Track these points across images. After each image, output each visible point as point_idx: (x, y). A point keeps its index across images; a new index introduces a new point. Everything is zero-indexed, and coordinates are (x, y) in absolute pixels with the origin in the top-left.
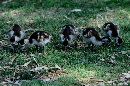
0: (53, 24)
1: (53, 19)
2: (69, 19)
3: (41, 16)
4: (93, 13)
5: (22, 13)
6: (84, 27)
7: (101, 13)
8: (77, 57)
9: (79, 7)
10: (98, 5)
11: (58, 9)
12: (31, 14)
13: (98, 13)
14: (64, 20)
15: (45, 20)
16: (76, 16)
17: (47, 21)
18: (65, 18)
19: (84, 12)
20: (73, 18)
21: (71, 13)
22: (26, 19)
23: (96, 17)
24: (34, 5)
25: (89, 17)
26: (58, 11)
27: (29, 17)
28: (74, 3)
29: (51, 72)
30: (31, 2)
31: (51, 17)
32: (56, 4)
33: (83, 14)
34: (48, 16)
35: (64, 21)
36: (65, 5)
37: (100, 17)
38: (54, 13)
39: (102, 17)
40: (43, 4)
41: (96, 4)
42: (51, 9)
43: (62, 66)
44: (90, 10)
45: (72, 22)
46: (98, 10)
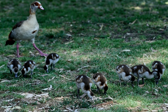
0: (107, 62)
1: (107, 58)
2: (120, 57)
3: (97, 55)
4: (140, 53)
5: (81, 52)
6: (132, 64)
7: (146, 53)
8: (126, 89)
9: (128, 48)
10: (144, 46)
11: (111, 49)
12: (89, 53)
13: (144, 52)
14: (116, 58)
15: (100, 58)
16: (126, 55)
17: (101, 59)
18: (117, 57)
19: (133, 52)
20: (124, 57)
21: (122, 53)
22: (84, 57)
23: (142, 56)
24: (91, 46)
25: (137, 56)
26: (110, 51)
27: (87, 56)
28: (124, 44)
29: (105, 102)
30: (88, 43)
31: (105, 56)
32: (110, 45)
33: (132, 54)
34: (103, 55)
35: (116, 60)
36: (117, 46)
37: (145, 56)
38: (108, 53)
39: (147, 56)
40: (98, 45)
41: (142, 45)
42: (105, 49)
43: (114, 97)
44: (137, 51)
45: (122, 60)
46: (144, 50)
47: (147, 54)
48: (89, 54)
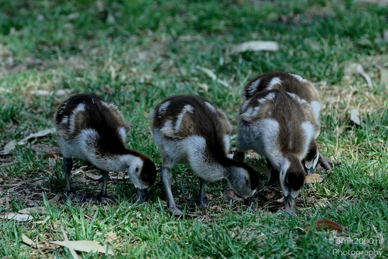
1: (157, 84)
2: (225, 83)
3: (103, 70)
4: (330, 58)
5: (19, 58)
7: (362, 58)
8: (261, 251)
9: (267, 33)
10: (349, 23)
11: (175, 40)
12: (61, 60)
13: (350, 55)
14: (205, 87)
15: (123, 88)
16: (254, 69)
18: (207, 79)
19: (291, 52)
20: (244, 80)
21: (234, 58)
22: (38, 84)
23: (340, 75)
24: (72, 21)
25: (312, 76)
26: (174, 51)
27: (50, 77)
28: (245, 15)
30: (58, 10)
31: (148, 77)
32: (169, 19)
33: (285, 64)
34: (134, 70)
36: (206, 23)
37: (357, 77)
38: (159, 60)
39: (367, 77)
40: (111, 19)
41: (340, 17)
42: (147, 41)
44: (315, 47)
46: (348, 43)
47: (367, 65)
48: (63, 66)
